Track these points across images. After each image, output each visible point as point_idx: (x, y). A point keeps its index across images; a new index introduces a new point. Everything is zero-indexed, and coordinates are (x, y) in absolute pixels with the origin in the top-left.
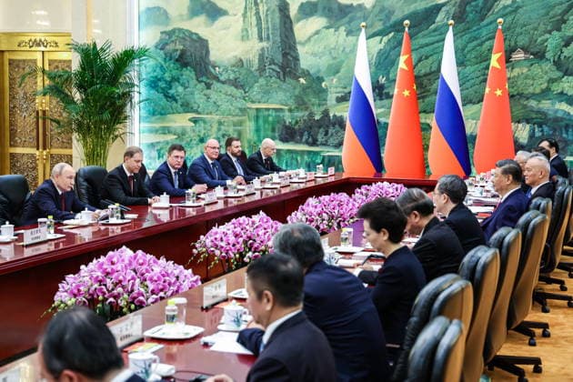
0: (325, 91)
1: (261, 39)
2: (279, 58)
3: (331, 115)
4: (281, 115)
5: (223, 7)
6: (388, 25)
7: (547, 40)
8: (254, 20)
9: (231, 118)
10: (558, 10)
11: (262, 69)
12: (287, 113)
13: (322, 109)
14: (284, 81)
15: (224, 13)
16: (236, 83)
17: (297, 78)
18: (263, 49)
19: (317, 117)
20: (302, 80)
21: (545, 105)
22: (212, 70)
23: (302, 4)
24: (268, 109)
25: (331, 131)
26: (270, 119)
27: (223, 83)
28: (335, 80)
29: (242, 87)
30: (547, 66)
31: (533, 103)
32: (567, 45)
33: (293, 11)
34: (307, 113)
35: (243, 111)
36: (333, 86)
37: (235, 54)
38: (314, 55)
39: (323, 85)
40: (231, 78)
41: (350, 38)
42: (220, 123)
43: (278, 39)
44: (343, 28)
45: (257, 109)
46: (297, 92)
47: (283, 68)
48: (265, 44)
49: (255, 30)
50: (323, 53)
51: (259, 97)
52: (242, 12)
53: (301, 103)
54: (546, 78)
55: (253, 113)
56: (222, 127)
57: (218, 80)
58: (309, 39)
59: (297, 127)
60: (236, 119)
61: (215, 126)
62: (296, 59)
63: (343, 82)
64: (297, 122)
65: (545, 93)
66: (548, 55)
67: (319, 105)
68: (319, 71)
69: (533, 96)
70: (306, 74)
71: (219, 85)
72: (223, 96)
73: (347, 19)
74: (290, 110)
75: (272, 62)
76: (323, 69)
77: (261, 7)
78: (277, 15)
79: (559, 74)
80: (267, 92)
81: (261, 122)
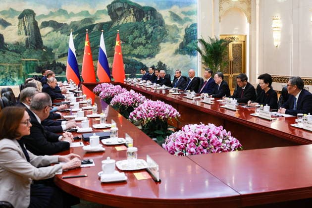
0: (54, 54)
1: (26, 35)
2: (34, 42)
3: (56, 62)
4: (36, 63)
5: (10, 22)
6: (76, 30)
7: (128, 38)
8: (23, 27)
9: (15, 65)
10: (132, 28)
11: (27, 46)
12: (39, 62)
13: (53, 60)
14: (37, 50)
15: (10, 24)
16: (16, 51)
17: (42, 49)
18: (27, 38)
19: (51, 63)
20: (44, 50)
21: (129, 58)
22: (5, 46)
23: (43, 22)
24: (30, 61)
25: (57, 68)
26: (32, 64)
27: (11, 51)
28: (57, 50)
29: (19, 53)
30: (130, 46)
31: (126, 57)
32: (135, 39)
33: (39, 25)
34: (46, 62)
35: (20, 62)
36: (57, 52)
37: (15, 40)
38: (48, 40)
39: (53, 51)
40: (14, 49)
41: (62, 35)
42: (10, 67)
43: (34, 34)
44: (59, 32)
45: (26, 61)
46: (42, 54)
47: (36, 45)
48: (28, 36)
49: (24, 31)
50: (52, 40)
51: (26, 56)
52: (18, 24)
53: (44, 58)
54: (129, 49)
55: (24, 63)
56: (11, 68)
57: (9, 50)
58: (46, 35)
59: (43, 67)
60: (17, 65)
61: (8, 68)
62: (41, 42)
63: (61, 51)
64: (43, 66)
65: (129, 54)
66: (129, 42)
67: (52, 59)
68: (51, 47)
69: (126, 55)
70: (46, 48)
71: (9, 52)
72: (11, 56)
73: (60, 28)
74: (40, 61)
75: (31, 43)
76: (52, 46)
77: (26, 22)
78: (33, 26)
79: (133, 48)
80: (30, 55)
81: (28, 66)
